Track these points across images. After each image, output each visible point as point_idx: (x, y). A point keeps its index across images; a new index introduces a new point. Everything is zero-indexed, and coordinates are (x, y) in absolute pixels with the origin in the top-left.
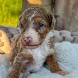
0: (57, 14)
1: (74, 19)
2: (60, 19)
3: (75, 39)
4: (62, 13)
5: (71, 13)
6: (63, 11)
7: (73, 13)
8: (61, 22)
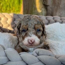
0: (48, 4)
1: (59, 7)
2: (50, 8)
3: (62, 21)
4: (51, 3)
5: (57, 3)
6: (51, 2)
7: (58, 3)
8: (51, 10)
